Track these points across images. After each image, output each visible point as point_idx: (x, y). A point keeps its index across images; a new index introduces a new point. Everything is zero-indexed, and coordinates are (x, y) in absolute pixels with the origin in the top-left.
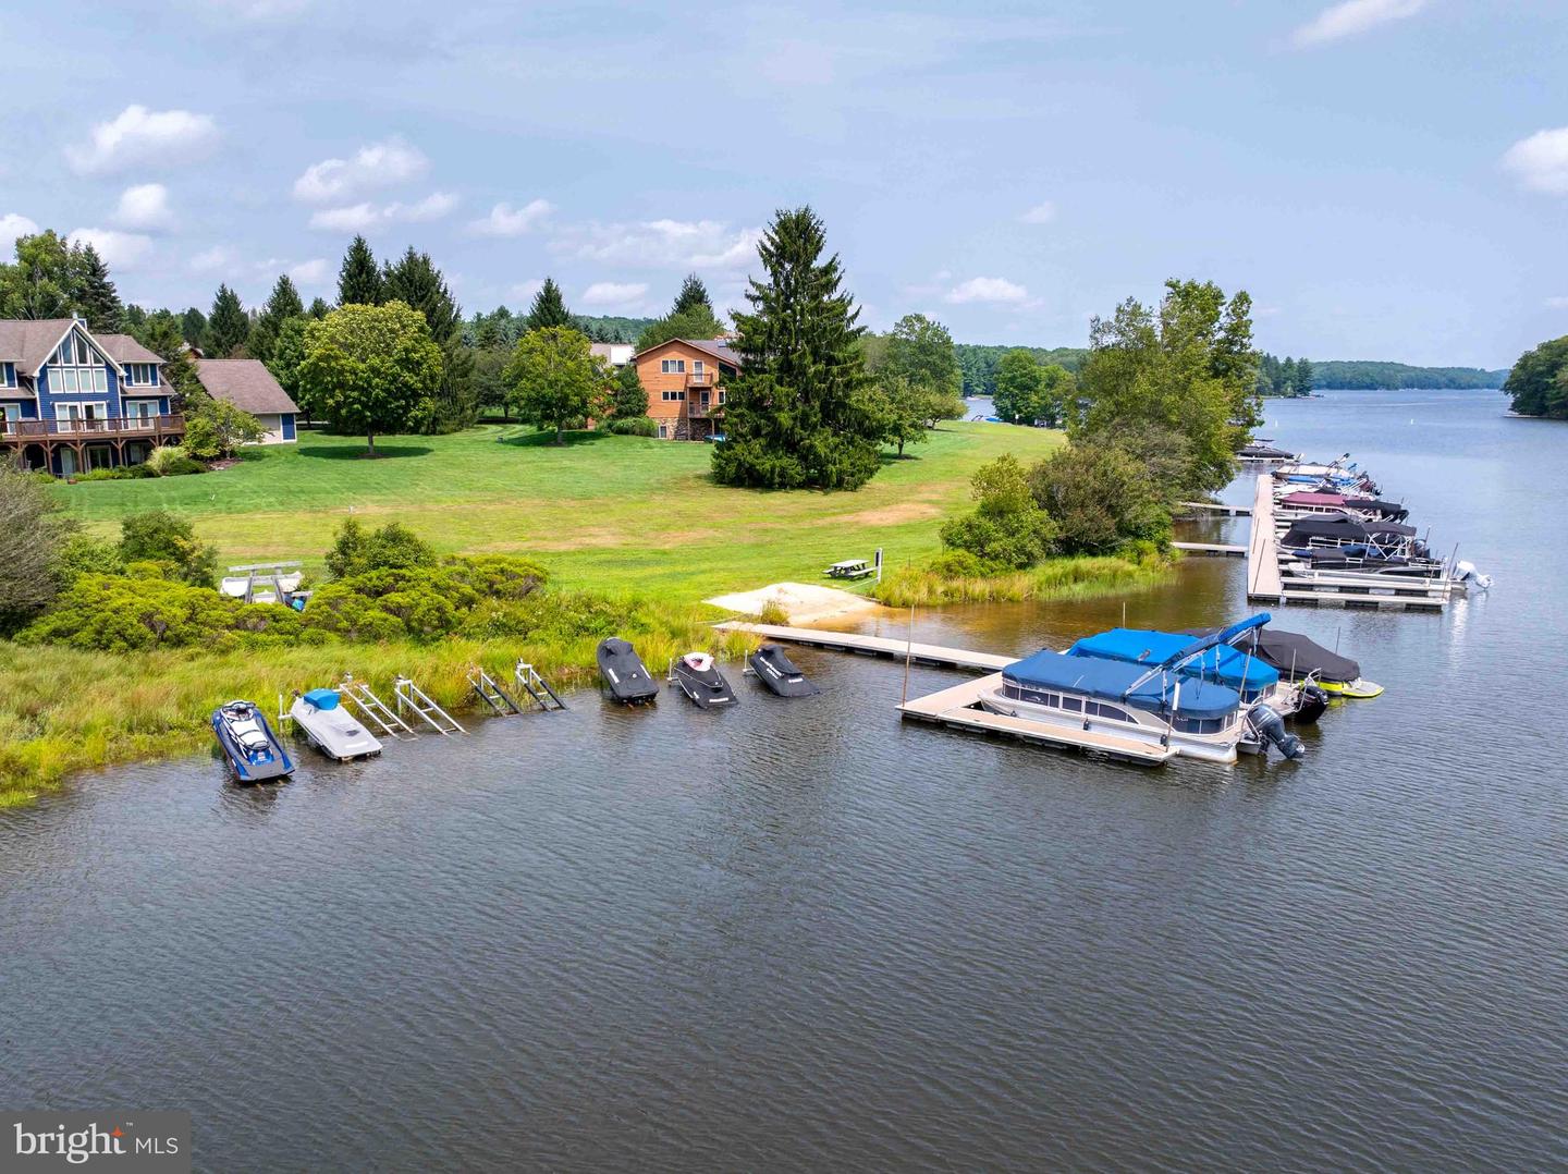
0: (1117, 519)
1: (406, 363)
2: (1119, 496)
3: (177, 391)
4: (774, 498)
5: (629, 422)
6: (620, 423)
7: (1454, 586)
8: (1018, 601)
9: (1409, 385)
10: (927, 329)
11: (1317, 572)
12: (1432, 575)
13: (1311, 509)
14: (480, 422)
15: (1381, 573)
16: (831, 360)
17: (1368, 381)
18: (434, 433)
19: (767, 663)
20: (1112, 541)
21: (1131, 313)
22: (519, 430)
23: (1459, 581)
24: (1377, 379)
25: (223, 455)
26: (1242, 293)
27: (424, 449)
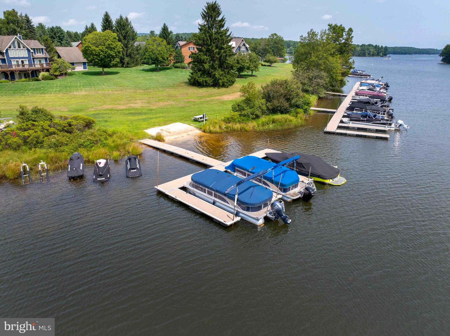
0: (289, 103)
1: (109, 47)
2: (290, 95)
3: (50, 56)
4: (202, 90)
5: (179, 64)
6: (176, 65)
7: (396, 128)
8: (248, 131)
9: (415, 53)
10: (277, 37)
11: (351, 122)
12: (388, 125)
13: (364, 96)
14: (143, 64)
15: (372, 123)
16: (222, 48)
17: (404, 52)
18: (128, 67)
19: (129, 163)
20: (288, 110)
21: (312, 34)
22: (146, 67)
23: (398, 126)
24: (407, 51)
25: (61, 75)
26: (350, 28)
27: (117, 72)
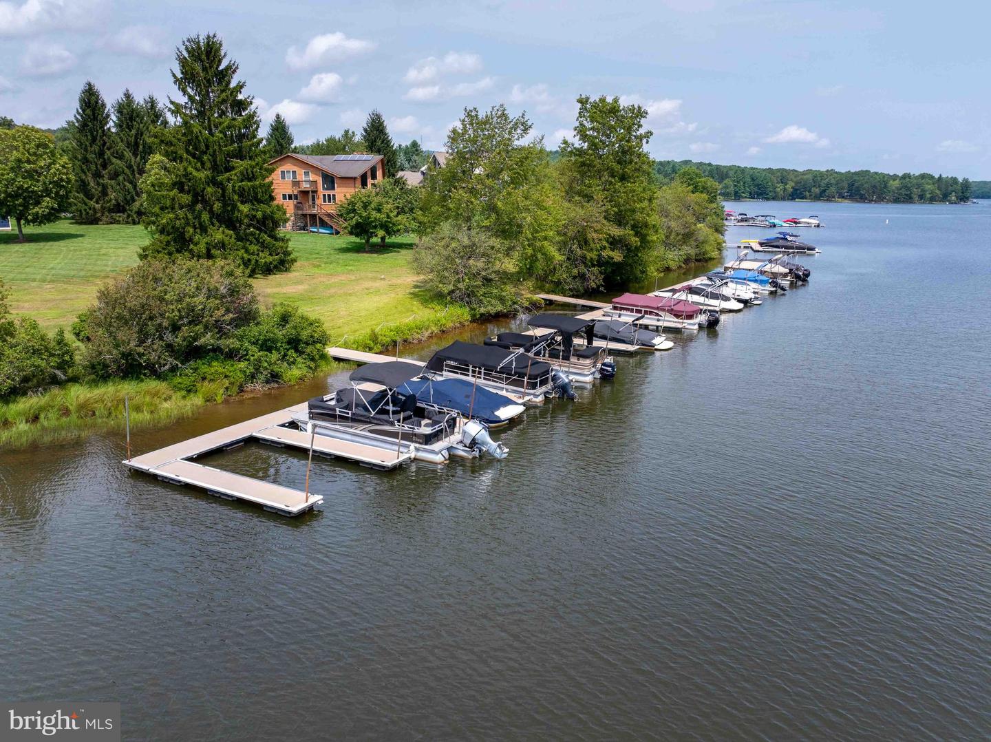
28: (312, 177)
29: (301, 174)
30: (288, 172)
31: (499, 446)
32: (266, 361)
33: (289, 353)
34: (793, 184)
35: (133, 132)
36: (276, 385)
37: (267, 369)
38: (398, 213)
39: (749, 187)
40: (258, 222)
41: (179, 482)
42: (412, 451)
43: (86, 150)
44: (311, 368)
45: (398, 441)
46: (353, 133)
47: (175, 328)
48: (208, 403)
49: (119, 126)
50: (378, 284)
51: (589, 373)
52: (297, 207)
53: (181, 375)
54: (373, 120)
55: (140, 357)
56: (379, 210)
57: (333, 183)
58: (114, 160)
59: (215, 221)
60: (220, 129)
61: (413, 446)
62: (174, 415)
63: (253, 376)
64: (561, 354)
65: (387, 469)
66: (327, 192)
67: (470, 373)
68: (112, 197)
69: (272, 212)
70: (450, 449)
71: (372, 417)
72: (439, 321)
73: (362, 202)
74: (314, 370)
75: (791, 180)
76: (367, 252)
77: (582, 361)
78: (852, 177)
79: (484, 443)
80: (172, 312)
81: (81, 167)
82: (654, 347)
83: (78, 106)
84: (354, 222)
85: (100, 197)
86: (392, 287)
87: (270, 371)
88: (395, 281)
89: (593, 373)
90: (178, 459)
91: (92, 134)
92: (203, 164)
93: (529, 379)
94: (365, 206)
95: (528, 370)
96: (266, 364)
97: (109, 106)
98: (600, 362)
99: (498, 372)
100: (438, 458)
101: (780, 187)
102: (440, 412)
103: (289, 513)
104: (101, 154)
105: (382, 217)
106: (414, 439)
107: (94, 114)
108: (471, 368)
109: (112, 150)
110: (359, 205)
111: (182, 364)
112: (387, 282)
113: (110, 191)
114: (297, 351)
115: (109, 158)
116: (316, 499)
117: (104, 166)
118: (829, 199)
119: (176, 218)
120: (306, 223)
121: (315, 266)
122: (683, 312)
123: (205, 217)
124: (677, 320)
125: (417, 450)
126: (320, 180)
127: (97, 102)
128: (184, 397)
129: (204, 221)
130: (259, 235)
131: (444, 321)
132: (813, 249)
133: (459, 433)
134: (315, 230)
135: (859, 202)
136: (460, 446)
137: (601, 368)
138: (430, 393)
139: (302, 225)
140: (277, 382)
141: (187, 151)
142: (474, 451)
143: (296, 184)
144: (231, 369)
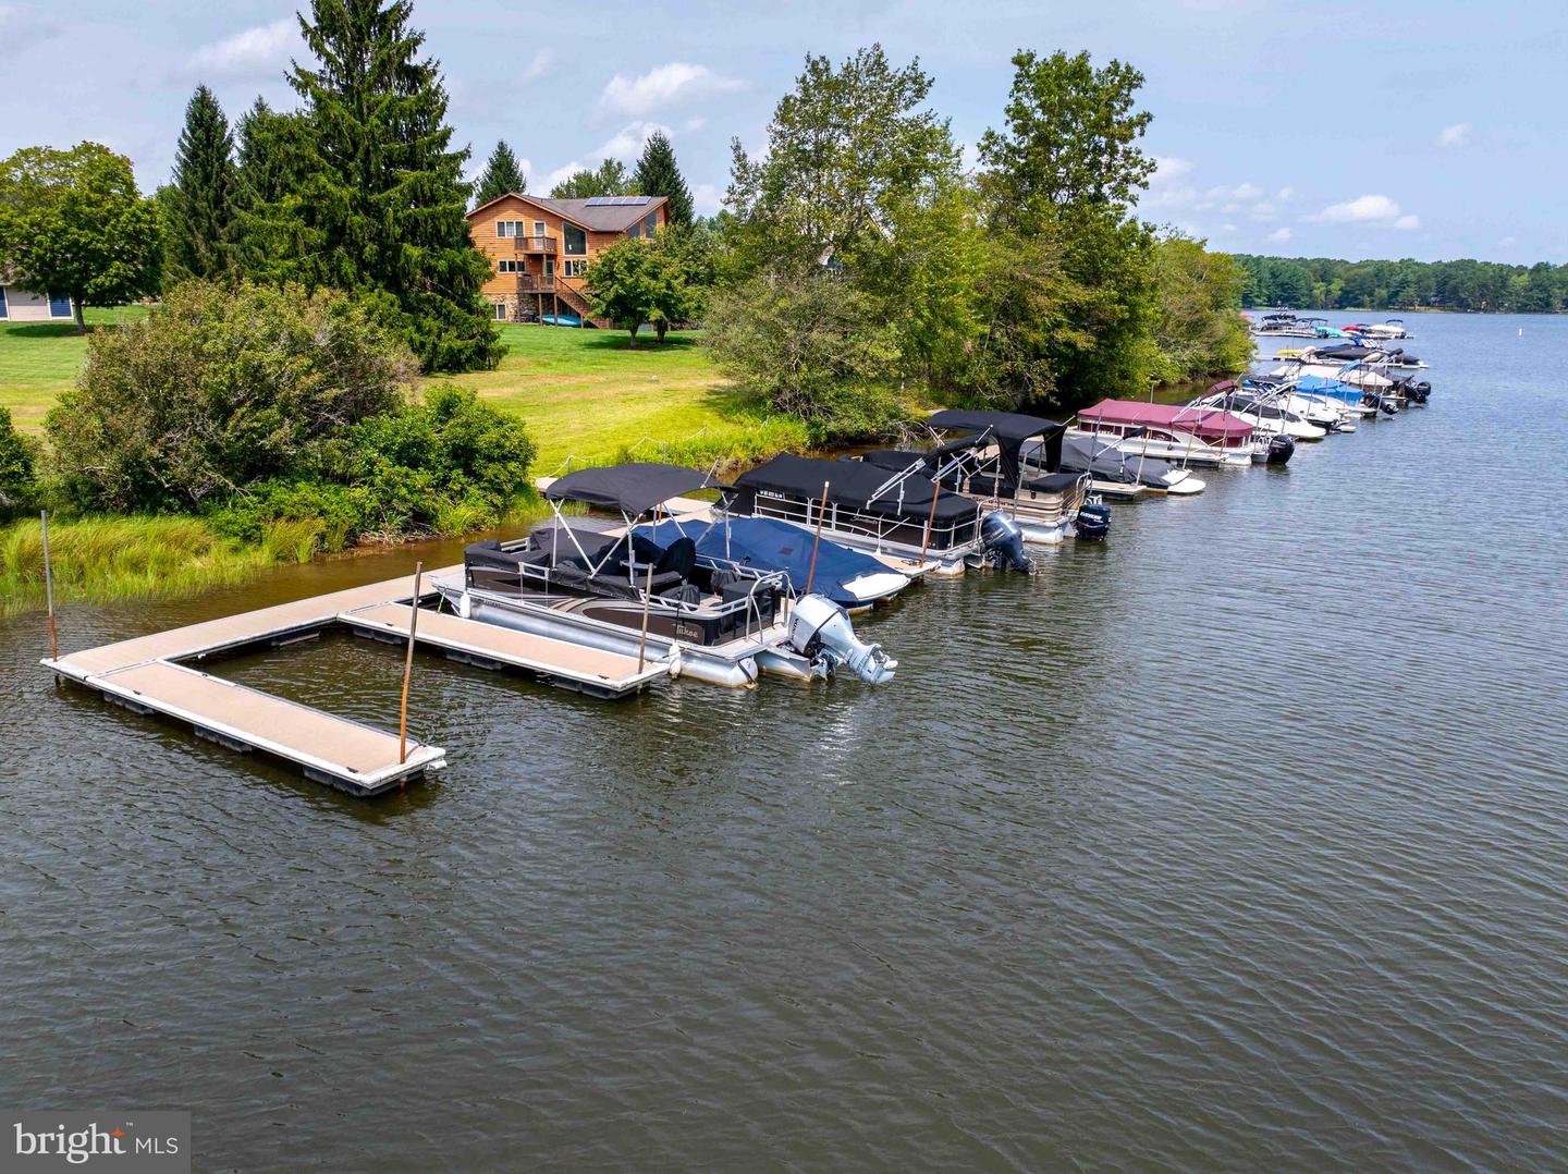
28: (548, 231)
29: (530, 227)
30: (510, 223)
31: (874, 653)
32: (405, 485)
33: (454, 474)
34: (1342, 284)
35: (268, 165)
36: (423, 536)
37: (406, 501)
38: (687, 282)
39: (1268, 287)
40: (441, 281)
41: (143, 707)
42: (672, 657)
43: (195, 196)
44: (495, 506)
45: (639, 633)
46: (619, 164)
47: (223, 411)
48: (280, 563)
49: (245, 156)
50: (644, 388)
51: (1055, 524)
52: (523, 283)
53: (234, 505)
54: (654, 149)
55: (159, 469)
56: (654, 276)
57: (583, 240)
58: (236, 210)
59: (366, 274)
60: (376, 112)
61: (676, 646)
62: (206, 581)
63: (378, 517)
64: (997, 485)
65: (614, 697)
66: (573, 258)
67: (809, 516)
68: (233, 271)
69: (464, 262)
70: (761, 656)
71: (592, 581)
72: (750, 441)
73: (626, 260)
74: (500, 511)
75: (1340, 277)
76: (632, 348)
77: (1041, 499)
78: (1443, 271)
79: (840, 646)
80: (215, 376)
81: (186, 223)
82: (1166, 487)
83: (184, 124)
84: (611, 295)
85: (214, 271)
86: (669, 393)
87: (411, 505)
88: (675, 384)
89: (1063, 526)
90: (160, 660)
91: (204, 170)
92: (348, 176)
93: (934, 526)
94: (632, 266)
95: (933, 509)
96: (404, 491)
97: (231, 125)
98: (1075, 506)
99: (866, 513)
100: (733, 676)
101: (1319, 289)
102: (743, 578)
103: (358, 787)
104: (218, 201)
105: (659, 286)
106: (679, 631)
107: (208, 139)
108: (810, 506)
109: (234, 195)
110: (620, 265)
111: (238, 483)
112: (659, 386)
113: (229, 260)
114: (469, 472)
115: (229, 208)
116: (428, 755)
117: (223, 222)
118: (1405, 306)
119: (299, 269)
120: (537, 309)
121: (540, 364)
122: (1223, 431)
123: (349, 268)
124: (1209, 448)
125: (687, 655)
126: (561, 237)
127: (213, 118)
128: (235, 550)
129: (346, 274)
130: (442, 302)
131: (758, 442)
132: (1414, 362)
133: (783, 624)
134: (552, 320)
135: (1458, 312)
136: (785, 653)
137: (1079, 517)
138: (724, 539)
139: (531, 313)
140: (424, 529)
141: (322, 153)
142: (816, 663)
143: (522, 241)
144: (334, 499)
